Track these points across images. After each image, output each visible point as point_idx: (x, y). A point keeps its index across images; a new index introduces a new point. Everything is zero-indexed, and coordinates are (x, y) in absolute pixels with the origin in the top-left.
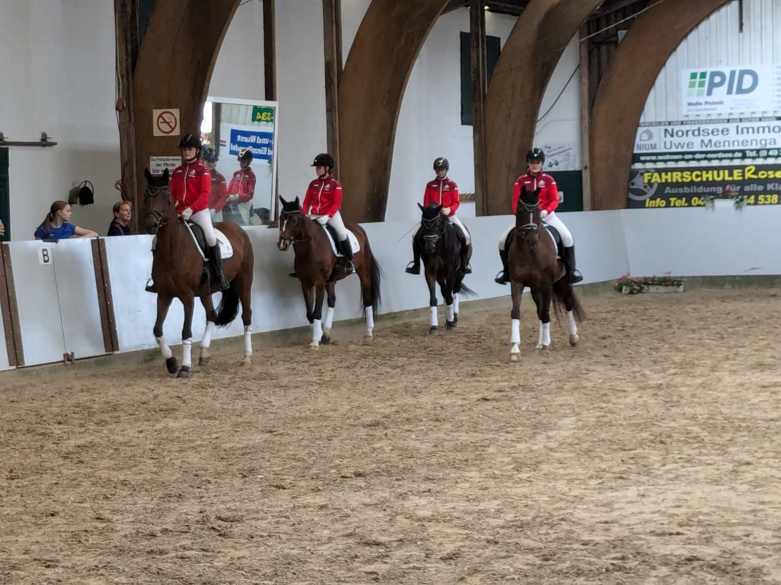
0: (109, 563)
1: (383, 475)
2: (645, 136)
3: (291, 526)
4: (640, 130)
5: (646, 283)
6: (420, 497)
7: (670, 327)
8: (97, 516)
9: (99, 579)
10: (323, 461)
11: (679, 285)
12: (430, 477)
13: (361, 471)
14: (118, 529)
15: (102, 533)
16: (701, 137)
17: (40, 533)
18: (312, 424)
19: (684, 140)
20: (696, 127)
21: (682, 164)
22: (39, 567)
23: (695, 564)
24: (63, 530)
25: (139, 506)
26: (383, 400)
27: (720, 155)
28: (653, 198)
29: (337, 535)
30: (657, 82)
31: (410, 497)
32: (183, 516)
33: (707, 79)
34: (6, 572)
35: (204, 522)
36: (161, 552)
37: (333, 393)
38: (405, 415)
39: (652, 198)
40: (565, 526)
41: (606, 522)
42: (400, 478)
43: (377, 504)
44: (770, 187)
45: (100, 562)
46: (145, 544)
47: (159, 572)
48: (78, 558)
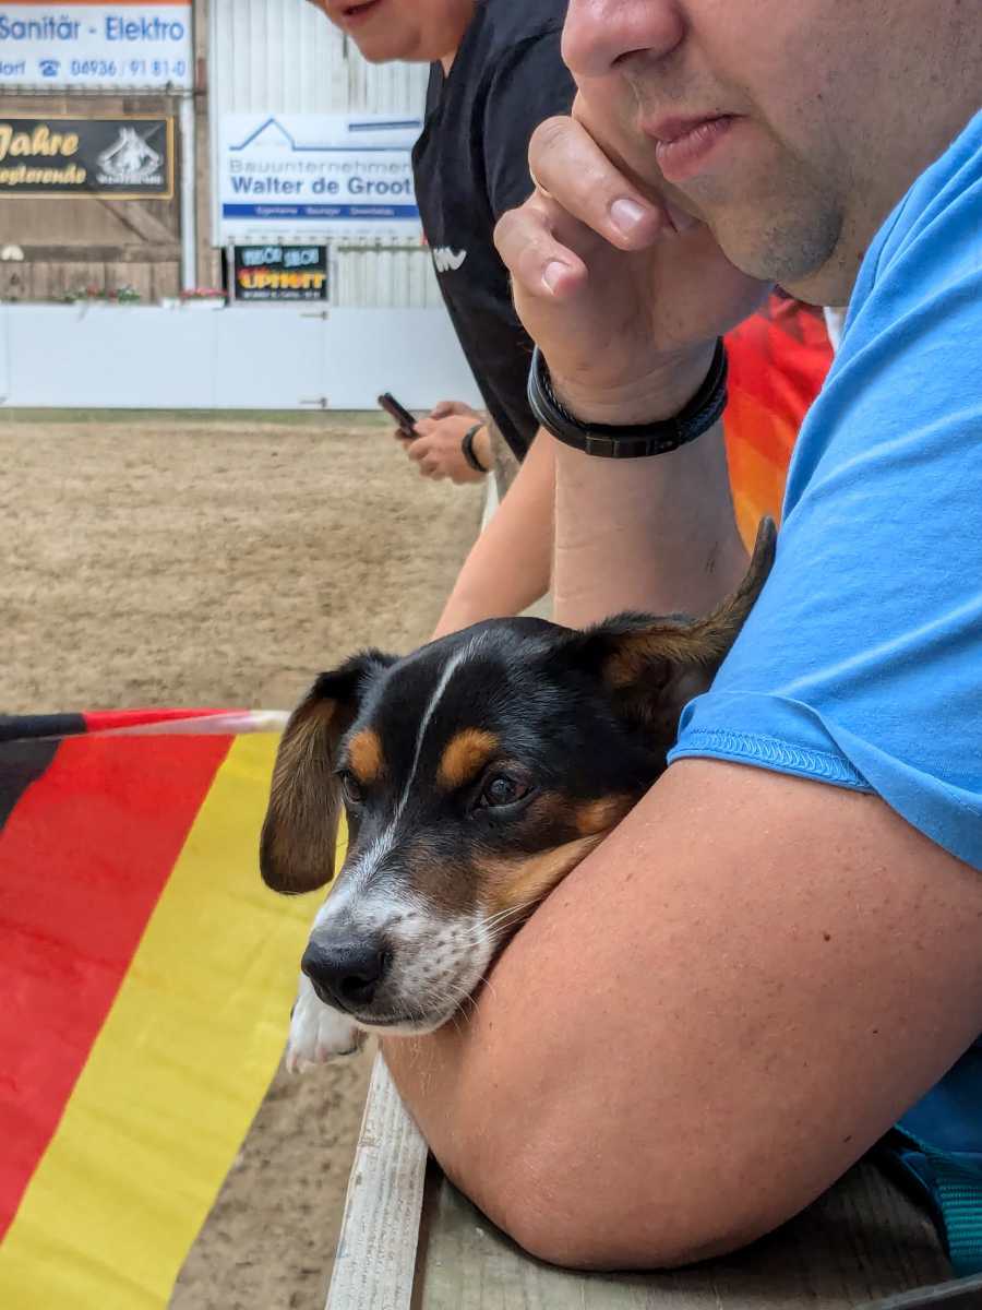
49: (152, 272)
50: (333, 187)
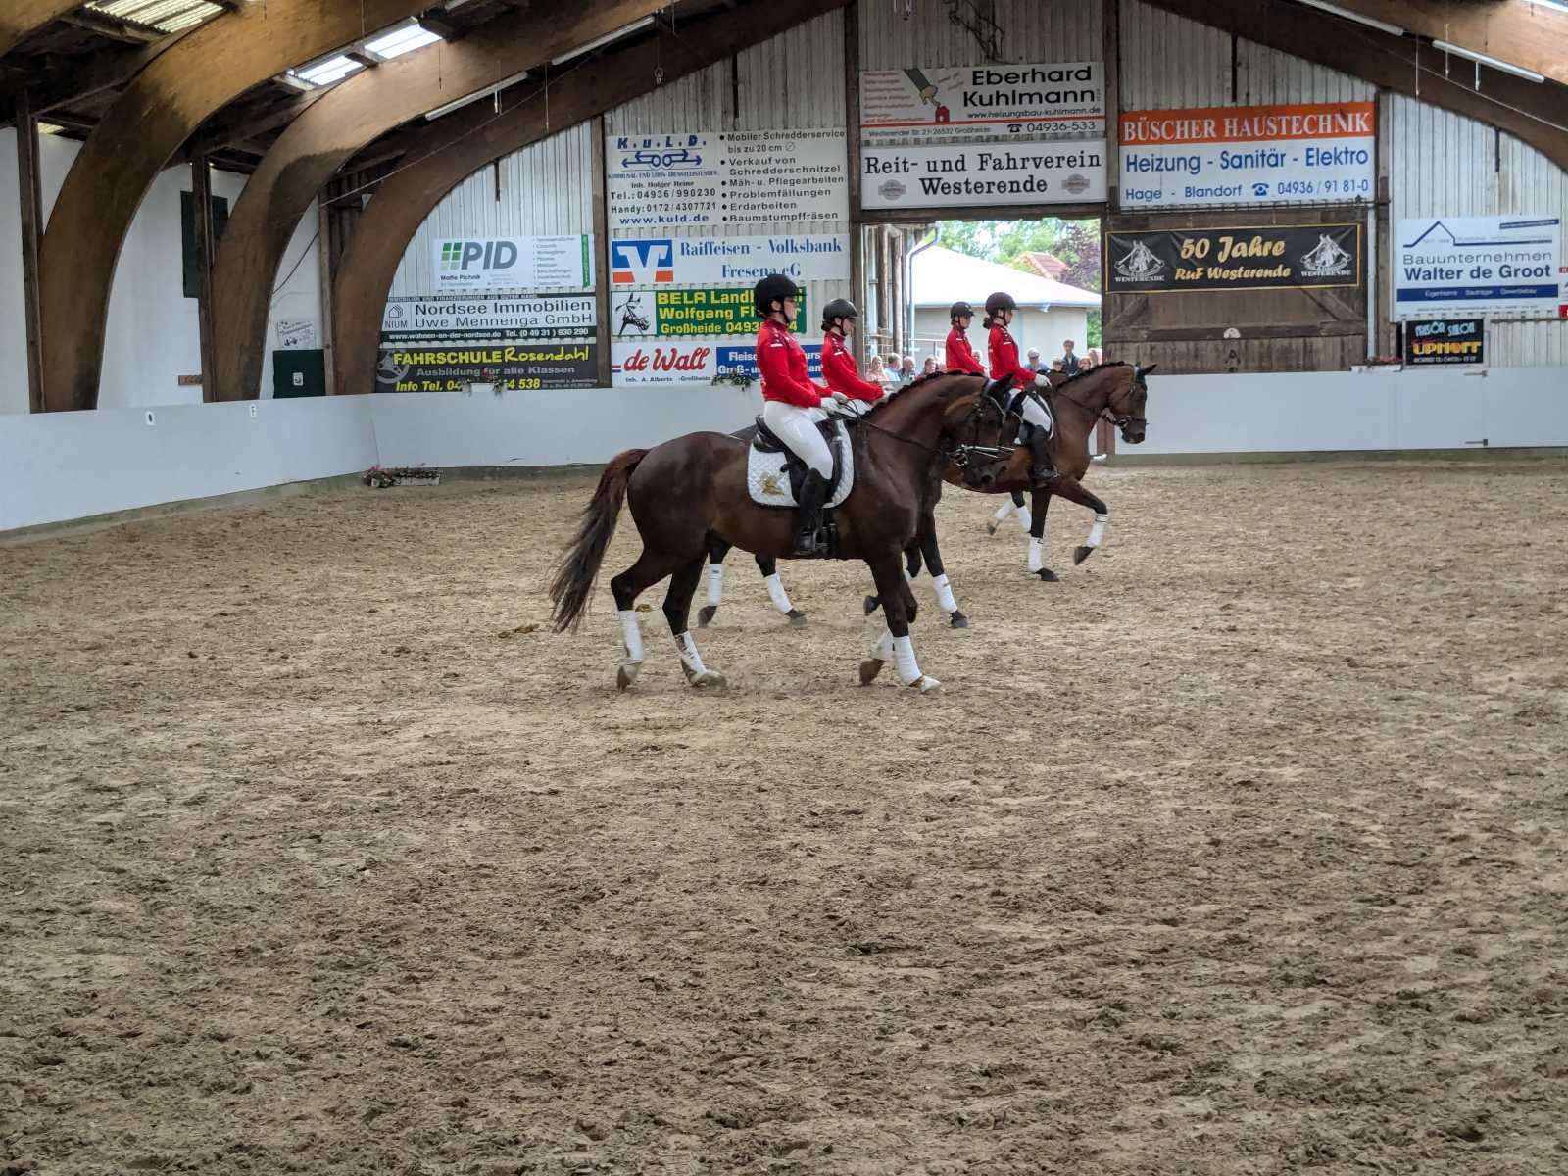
2: (394, 313)
4: (389, 306)
5: (398, 476)
7: (426, 526)
11: (433, 478)
16: (457, 315)
19: (437, 317)
20: (450, 303)
21: (436, 344)
23: (468, 796)
27: (478, 335)
28: (404, 382)
30: (407, 253)
33: (462, 251)
39: (402, 382)
40: (324, 760)
41: (369, 754)
44: (531, 370)
49: (1342, 344)
50: (1487, 273)
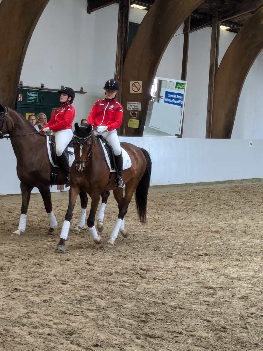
0: (90, 285)
1: (217, 256)
3: (173, 276)
6: (233, 268)
8: (87, 263)
9: (85, 292)
10: (191, 247)
12: (238, 259)
13: (207, 253)
14: (96, 270)
15: (88, 271)
17: (62, 268)
18: (188, 229)
22: (59, 284)
24: (72, 267)
25: (106, 260)
26: (221, 221)
29: (193, 282)
31: (229, 268)
32: (125, 266)
34: (45, 284)
35: (134, 270)
36: (114, 282)
37: (199, 215)
38: (231, 229)
42: (225, 258)
43: (213, 269)
45: (86, 284)
46: (107, 277)
47: (112, 291)
48: (77, 281)
